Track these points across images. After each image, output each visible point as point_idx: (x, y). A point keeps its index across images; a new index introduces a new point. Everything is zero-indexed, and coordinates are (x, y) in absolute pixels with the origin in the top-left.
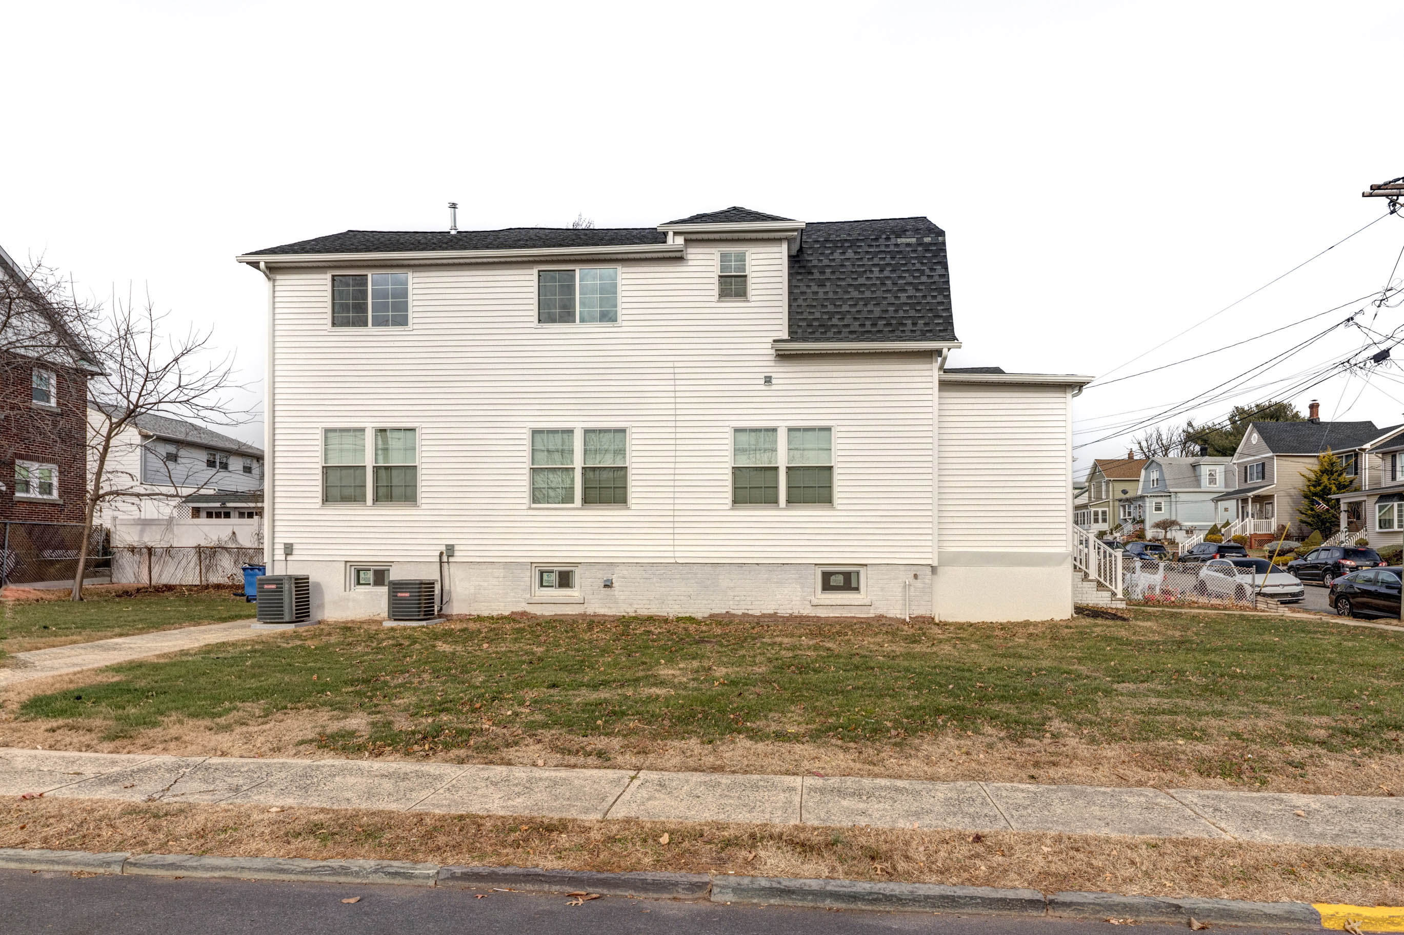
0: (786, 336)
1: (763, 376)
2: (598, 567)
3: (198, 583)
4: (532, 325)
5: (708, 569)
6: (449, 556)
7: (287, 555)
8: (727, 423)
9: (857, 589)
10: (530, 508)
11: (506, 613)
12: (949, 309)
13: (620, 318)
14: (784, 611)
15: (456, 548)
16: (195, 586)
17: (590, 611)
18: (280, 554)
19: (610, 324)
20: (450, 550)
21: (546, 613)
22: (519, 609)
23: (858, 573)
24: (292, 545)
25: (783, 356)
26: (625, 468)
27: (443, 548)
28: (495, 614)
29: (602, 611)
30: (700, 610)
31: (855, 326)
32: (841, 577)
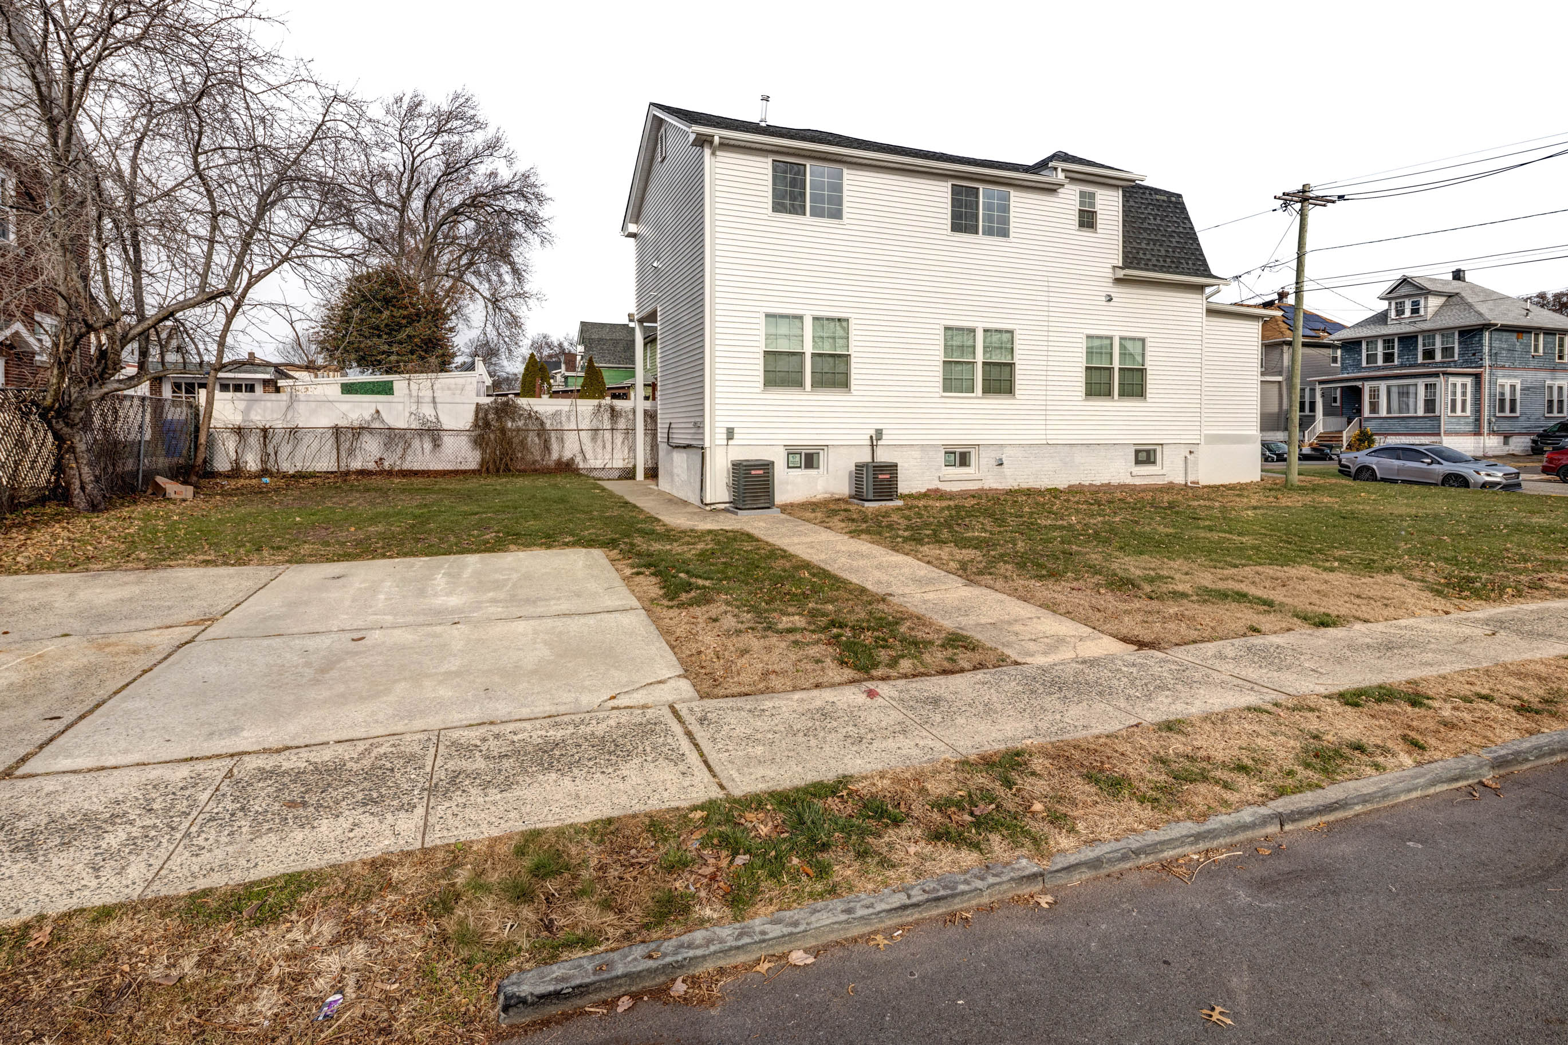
0: (1121, 265)
1: (1104, 294)
2: (992, 448)
3: (335, 469)
4: (945, 232)
5: (1067, 448)
6: (877, 440)
7: (728, 439)
8: (1081, 331)
9: (1154, 463)
10: (942, 397)
11: (923, 490)
12: (1202, 255)
13: (1012, 234)
14: (1115, 482)
15: (884, 432)
16: (332, 473)
17: (986, 487)
18: (721, 438)
19: (1001, 239)
20: (879, 433)
21: (954, 489)
22: (933, 487)
23: (1155, 451)
24: (733, 429)
25: (1118, 281)
26: (1011, 366)
27: (873, 432)
28: (914, 491)
29: (995, 486)
30: (1062, 481)
31: (1154, 261)
32: (1144, 454)
